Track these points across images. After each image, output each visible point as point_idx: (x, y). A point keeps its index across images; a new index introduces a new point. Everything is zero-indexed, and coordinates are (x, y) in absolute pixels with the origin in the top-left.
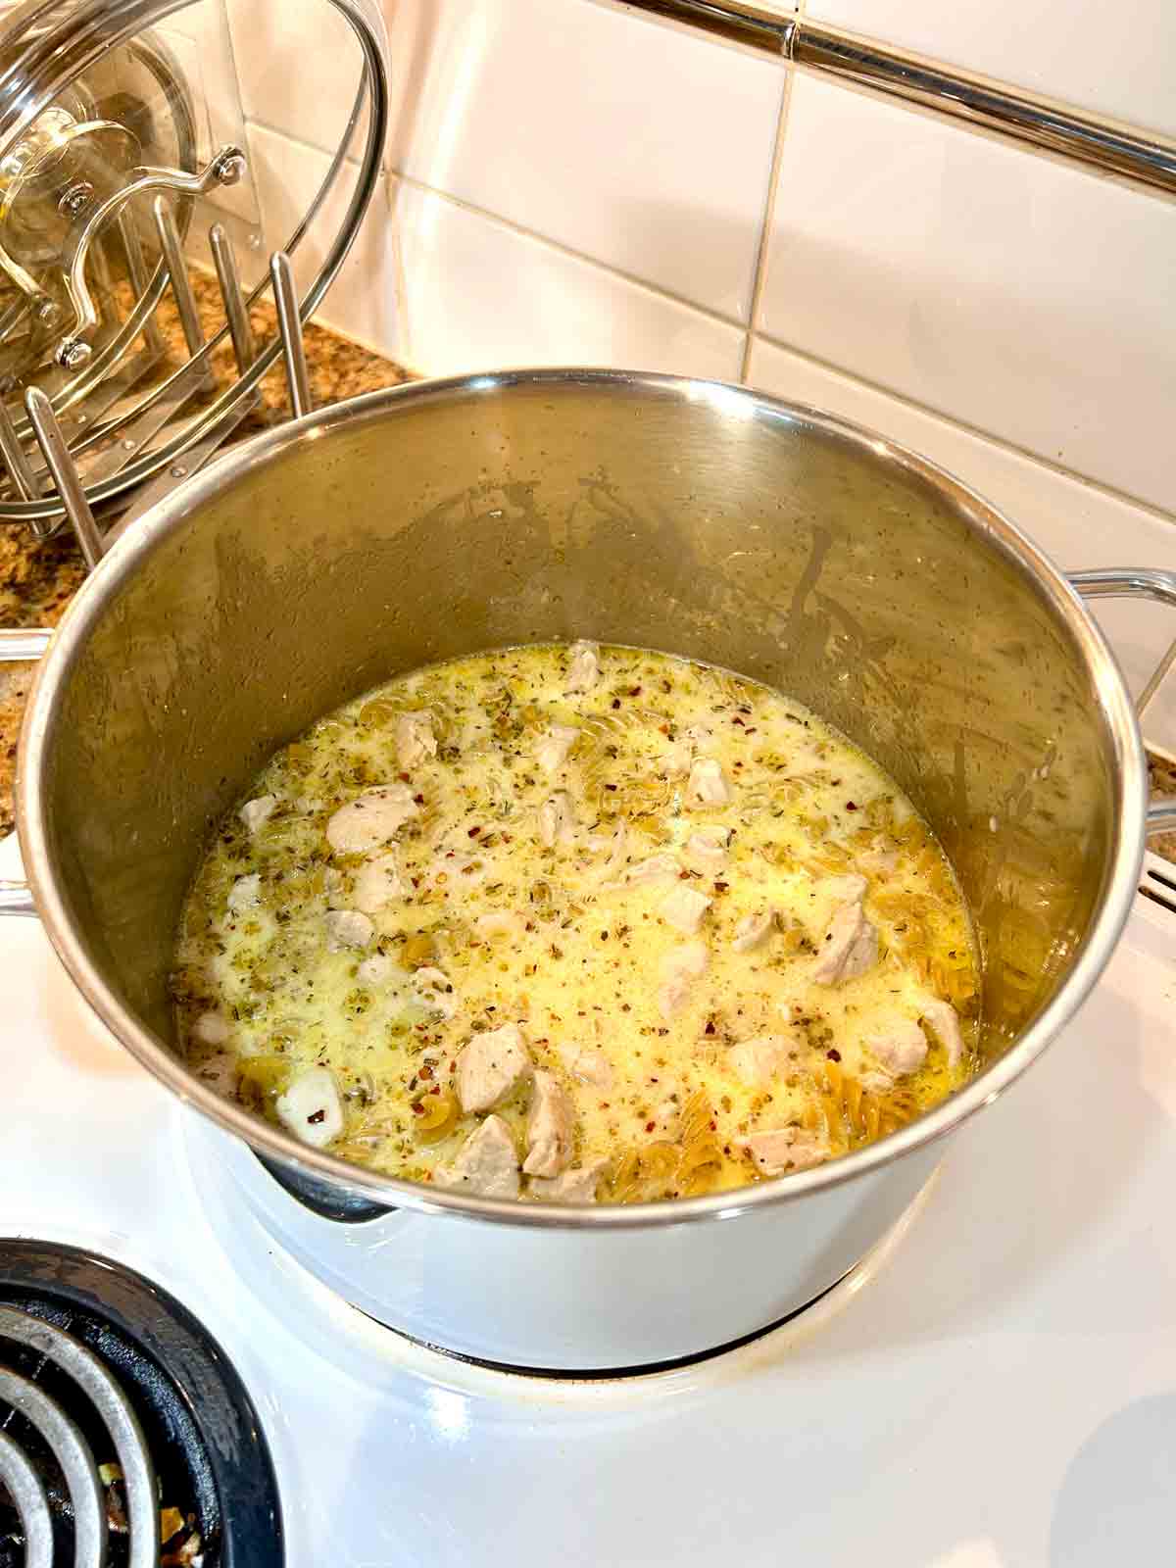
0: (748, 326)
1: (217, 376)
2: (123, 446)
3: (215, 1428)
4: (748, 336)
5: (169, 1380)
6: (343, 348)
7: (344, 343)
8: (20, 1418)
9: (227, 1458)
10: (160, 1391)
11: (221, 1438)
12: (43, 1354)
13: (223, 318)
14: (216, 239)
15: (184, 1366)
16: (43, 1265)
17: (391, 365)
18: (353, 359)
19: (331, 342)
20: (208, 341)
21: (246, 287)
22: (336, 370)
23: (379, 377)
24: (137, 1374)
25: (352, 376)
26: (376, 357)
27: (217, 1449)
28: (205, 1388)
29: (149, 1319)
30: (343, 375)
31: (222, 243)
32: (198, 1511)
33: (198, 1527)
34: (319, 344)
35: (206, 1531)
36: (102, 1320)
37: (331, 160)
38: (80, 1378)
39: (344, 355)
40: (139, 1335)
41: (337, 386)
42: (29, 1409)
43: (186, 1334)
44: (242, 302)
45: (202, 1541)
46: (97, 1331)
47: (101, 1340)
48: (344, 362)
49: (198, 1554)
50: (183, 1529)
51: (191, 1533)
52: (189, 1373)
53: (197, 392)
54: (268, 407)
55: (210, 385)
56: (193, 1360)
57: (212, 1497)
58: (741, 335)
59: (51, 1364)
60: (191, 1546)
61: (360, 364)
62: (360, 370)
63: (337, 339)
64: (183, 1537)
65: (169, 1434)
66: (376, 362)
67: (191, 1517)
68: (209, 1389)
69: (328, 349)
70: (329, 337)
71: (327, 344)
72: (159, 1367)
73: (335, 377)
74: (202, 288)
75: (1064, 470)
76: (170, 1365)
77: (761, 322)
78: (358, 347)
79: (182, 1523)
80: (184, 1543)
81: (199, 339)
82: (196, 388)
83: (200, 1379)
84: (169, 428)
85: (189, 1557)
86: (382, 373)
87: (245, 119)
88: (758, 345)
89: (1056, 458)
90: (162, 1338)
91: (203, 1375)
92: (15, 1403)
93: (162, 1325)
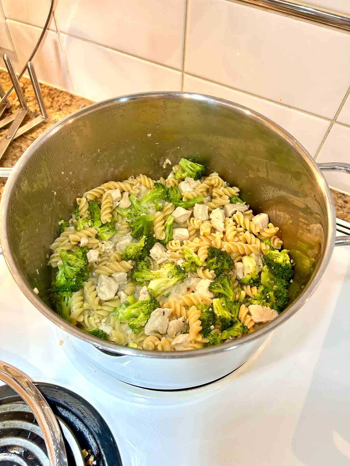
0: (183, 71)
1: (11, 104)
3: (92, 425)
4: (183, 74)
5: (73, 413)
6: (50, 90)
7: (51, 88)
8: (32, 434)
9: (98, 432)
10: (72, 418)
11: (94, 427)
13: (11, 84)
14: (6, 59)
15: (78, 409)
17: (67, 93)
18: (55, 93)
20: (6, 92)
21: (17, 74)
22: (50, 97)
23: (65, 98)
24: (64, 414)
25: (56, 99)
26: (62, 92)
27: (94, 431)
28: (86, 414)
29: (65, 398)
30: (53, 99)
31: (8, 60)
32: (91, 448)
33: (92, 453)
34: (44, 89)
35: (95, 454)
37: (42, 30)
39: (52, 92)
40: (63, 403)
41: (52, 102)
43: (76, 400)
44: (17, 78)
45: (94, 456)
48: (52, 94)
49: (94, 461)
50: (88, 455)
51: (91, 455)
52: (80, 411)
53: (6, 109)
54: (31, 112)
55: (9, 107)
56: (81, 407)
57: (94, 444)
58: (180, 73)
60: (92, 459)
61: (58, 95)
62: (58, 96)
63: (48, 87)
64: (89, 456)
65: (77, 429)
66: (63, 93)
67: (89, 451)
69: (46, 91)
71: (46, 88)
72: (70, 411)
73: (51, 100)
75: (282, 104)
76: (74, 410)
77: (186, 70)
78: (56, 89)
79: (87, 453)
80: (89, 458)
82: (5, 108)
85: (92, 462)
86: (65, 96)
87: (6, 18)
88: (186, 76)
89: (279, 101)
90: (70, 402)
91: (84, 410)
92: (30, 430)
93: (69, 399)
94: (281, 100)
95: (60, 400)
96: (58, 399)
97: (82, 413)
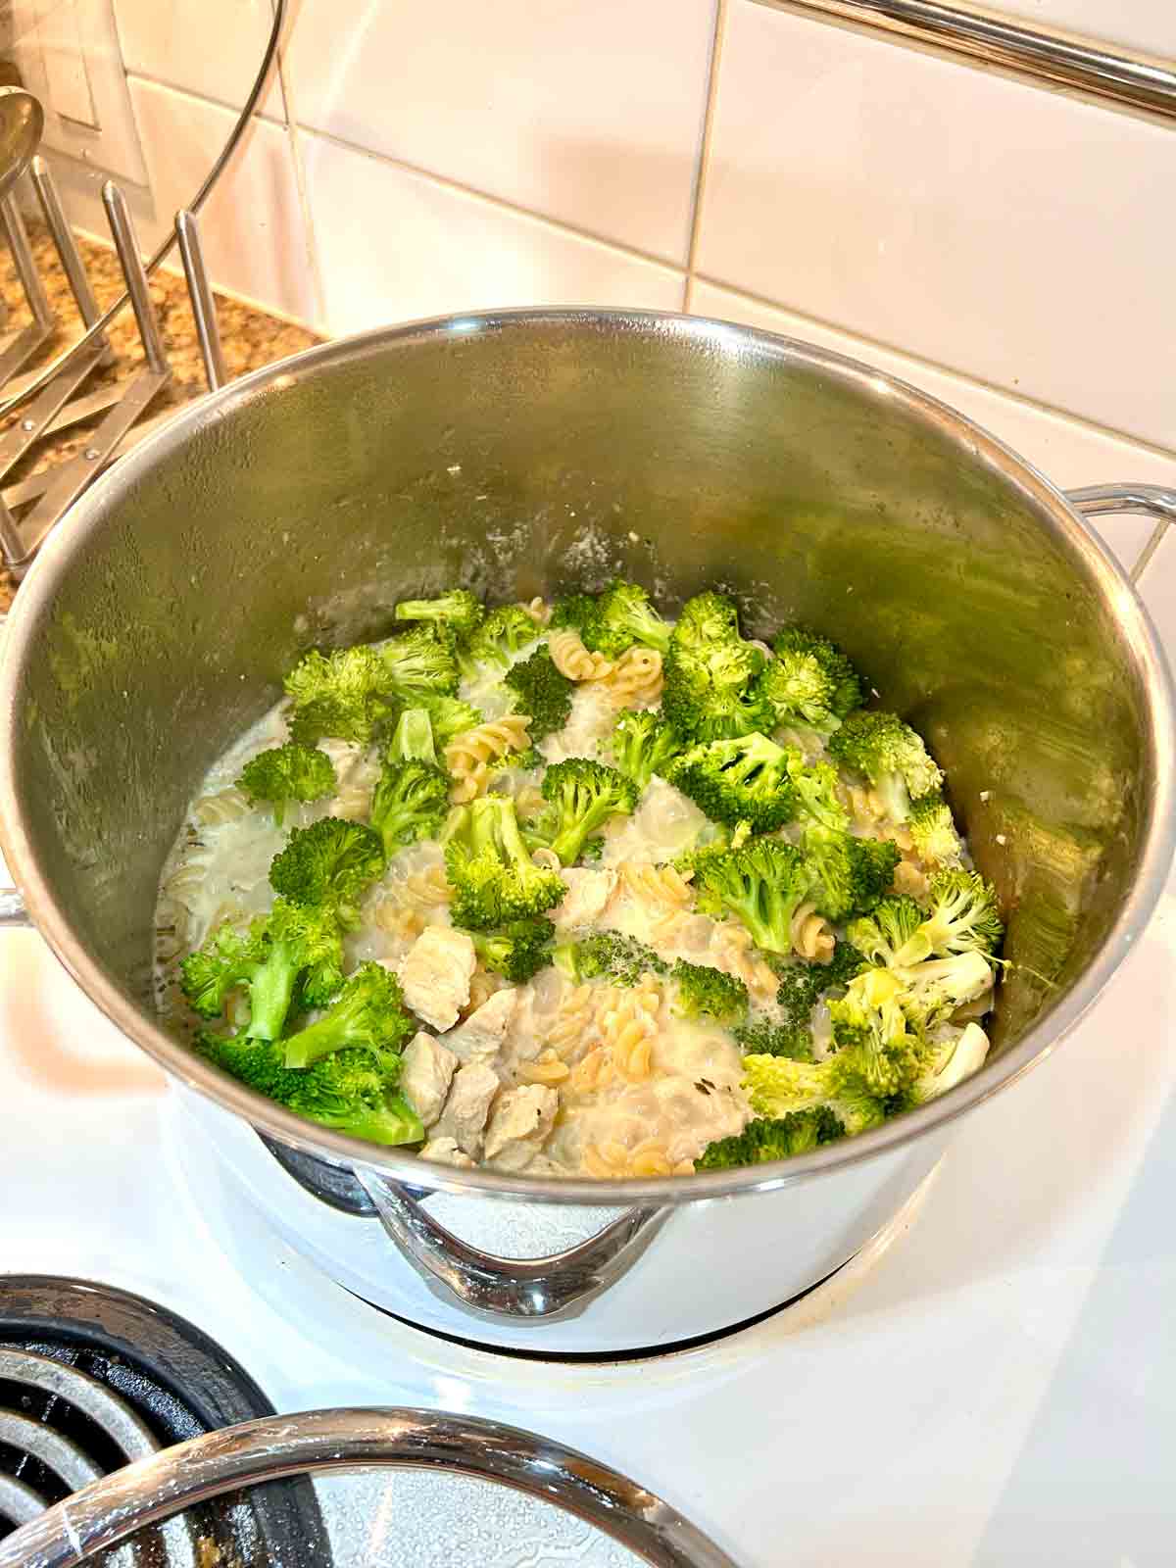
0: (688, 268)
1: (117, 351)
2: (23, 426)
4: (687, 280)
5: (188, 1405)
6: (251, 317)
7: (253, 312)
8: (34, 1462)
12: (53, 1393)
13: (123, 287)
14: (110, 197)
15: (206, 1391)
16: (39, 1300)
17: (302, 331)
18: (264, 328)
19: (238, 312)
20: (104, 314)
22: (247, 340)
24: (153, 1404)
25: (265, 346)
26: (286, 326)
28: (230, 1410)
29: (163, 1345)
30: (256, 345)
31: (118, 202)
32: (234, 1538)
33: (237, 1555)
34: (226, 315)
36: (110, 1352)
37: (238, 116)
38: (96, 1415)
39: (255, 326)
40: (152, 1363)
41: (250, 357)
42: (44, 1452)
43: (203, 1357)
44: (142, 270)
46: (104, 1364)
47: (109, 1373)
48: (254, 332)
50: (222, 1562)
52: (212, 1397)
53: (96, 367)
54: (179, 383)
55: (109, 361)
56: (215, 1383)
57: (248, 1522)
58: (680, 277)
59: (62, 1402)
61: (272, 333)
62: (273, 339)
63: (244, 309)
66: (289, 330)
67: (227, 1545)
68: (235, 1410)
69: (237, 320)
70: (235, 307)
71: (235, 313)
72: (176, 1394)
73: (247, 348)
74: (89, 257)
75: (1022, 396)
76: (190, 1391)
77: (700, 264)
78: (268, 316)
79: (218, 1554)
81: (95, 313)
82: (94, 363)
83: (224, 1402)
84: (70, 406)
86: (294, 341)
87: (126, 73)
88: (699, 287)
89: (1012, 386)
90: (178, 1363)
91: (226, 1397)
92: (27, 1448)
93: (177, 1350)
94: (1016, 382)
95: (145, 1348)
96: (139, 1347)
97: (217, 1407)
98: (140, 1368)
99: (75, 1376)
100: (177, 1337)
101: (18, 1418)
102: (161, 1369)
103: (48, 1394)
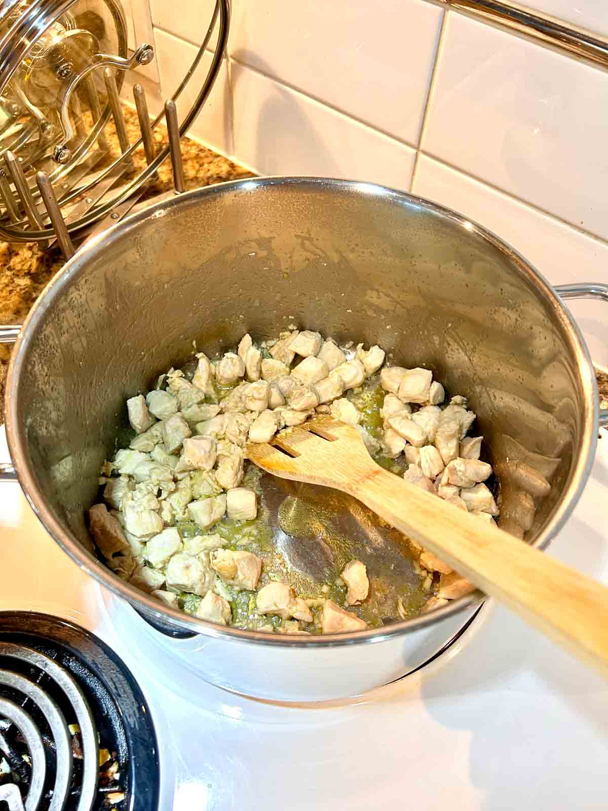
0: (417, 147)
1: (136, 165)
2: (87, 201)
3: (126, 711)
4: (417, 153)
5: (104, 685)
6: (201, 150)
7: (202, 148)
8: (31, 702)
9: (133, 726)
10: (100, 692)
11: (130, 716)
12: (43, 670)
13: (139, 133)
15: (112, 679)
16: (43, 626)
17: (226, 160)
18: (207, 157)
19: (195, 147)
20: (131, 145)
21: (152, 117)
22: (198, 162)
23: (220, 167)
24: (88, 681)
25: (206, 166)
26: (218, 156)
27: (128, 722)
28: (122, 690)
29: (95, 655)
30: (201, 165)
32: (117, 751)
33: (117, 759)
34: (189, 148)
35: (121, 761)
36: (72, 655)
37: (198, 49)
38: (60, 683)
39: (202, 155)
40: (90, 663)
41: (198, 171)
42: (35, 698)
43: (113, 663)
44: (150, 125)
45: (119, 766)
46: (69, 660)
47: (71, 664)
48: (201, 158)
49: (117, 772)
50: (110, 760)
51: (115, 761)
52: (114, 684)
53: (125, 173)
54: (162, 182)
55: (132, 169)
56: (116, 676)
57: (125, 744)
58: (414, 151)
59: (46, 675)
60: (114, 768)
61: (210, 159)
62: (211, 162)
63: (198, 146)
64: (111, 763)
65: (104, 712)
66: (218, 159)
67: (114, 754)
68: (124, 691)
69: (194, 151)
70: (194, 144)
71: (193, 148)
72: (99, 679)
73: (197, 166)
74: (128, 116)
75: (584, 231)
76: (105, 678)
77: (423, 146)
78: (210, 150)
79: (109, 757)
80: (110, 767)
81: (127, 144)
82: (124, 171)
83: (120, 686)
84: (110, 192)
85: (113, 773)
86: (220, 164)
87: (153, 26)
88: (422, 156)
89: (579, 224)
90: (101, 665)
91: (121, 684)
92: (27, 694)
93: (101, 659)
94: (582, 223)
95: (87, 656)
96: (84, 655)
97: (116, 688)
98: (84, 664)
99: (54, 664)
100: (102, 652)
101: (26, 680)
102: (93, 666)
103: (41, 671)
